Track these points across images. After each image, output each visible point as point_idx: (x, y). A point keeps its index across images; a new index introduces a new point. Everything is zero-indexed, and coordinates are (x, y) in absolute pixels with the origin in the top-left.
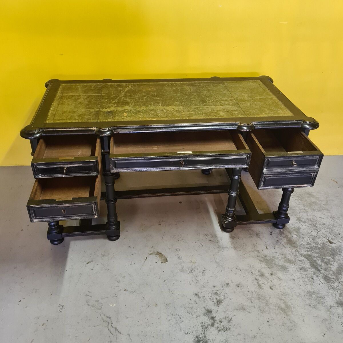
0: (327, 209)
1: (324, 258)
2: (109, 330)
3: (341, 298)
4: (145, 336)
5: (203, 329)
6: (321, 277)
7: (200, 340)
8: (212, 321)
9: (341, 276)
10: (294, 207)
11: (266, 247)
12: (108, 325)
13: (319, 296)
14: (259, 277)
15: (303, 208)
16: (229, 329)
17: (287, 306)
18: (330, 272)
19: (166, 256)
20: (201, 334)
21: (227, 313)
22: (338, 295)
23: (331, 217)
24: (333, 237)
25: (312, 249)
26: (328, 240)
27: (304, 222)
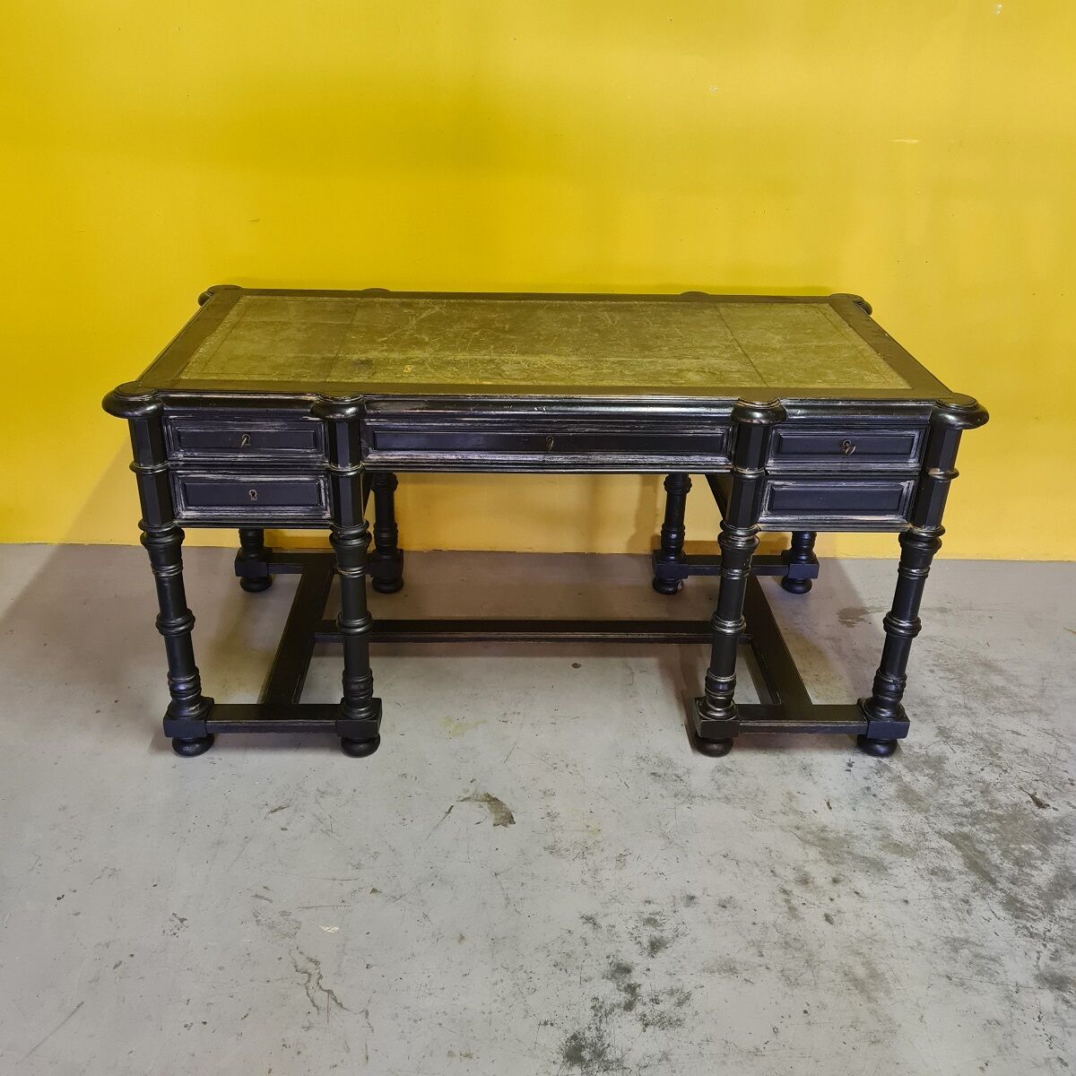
0: (1041, 711)
1: (1012, 846)
2: (308, 994)
3: (1054, 964)
4: (415, 1021)
5: (596, 1015)
6: (997, 899)
7: (583, 1046)
8: (629, 996)
9: (1062, 901)
10: (934, 698)
11: (828, 804)
12: (309, 981)
13: (983, 952)
14: (793, 884)
15: (961, 702)
16: (679, 1023)
17: (874, 975)
18: (1027, 889)
19: (510, 808)
20: (590, 1028)
21: (680, 977)
22: (1046, 954)
23: (1050, 732)
24: (1051, 790)
25: (975, 818)
26: (1032, 796)
27: (960, 743)
